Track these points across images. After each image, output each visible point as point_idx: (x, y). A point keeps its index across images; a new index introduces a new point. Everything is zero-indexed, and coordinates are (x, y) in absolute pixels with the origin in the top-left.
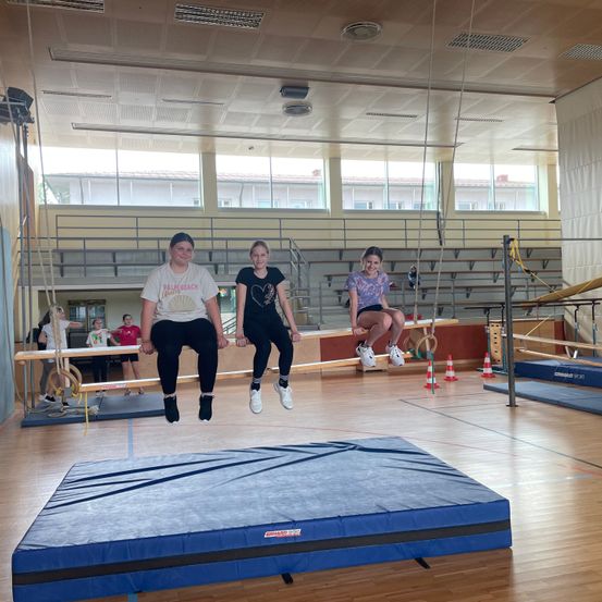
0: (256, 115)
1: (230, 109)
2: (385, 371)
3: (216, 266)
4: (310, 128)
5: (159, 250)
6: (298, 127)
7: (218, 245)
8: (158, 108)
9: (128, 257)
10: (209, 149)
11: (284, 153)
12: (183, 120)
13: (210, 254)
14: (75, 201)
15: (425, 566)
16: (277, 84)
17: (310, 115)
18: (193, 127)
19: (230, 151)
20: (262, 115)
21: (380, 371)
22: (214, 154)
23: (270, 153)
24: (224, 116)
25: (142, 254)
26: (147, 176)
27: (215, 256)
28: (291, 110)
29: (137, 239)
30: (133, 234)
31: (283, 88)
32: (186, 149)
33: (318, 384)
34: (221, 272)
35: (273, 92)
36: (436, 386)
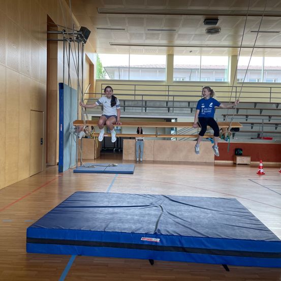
0: (192, 35)
1: (179, 33)
2: (249, 165)
3: (169, 108)
4: (220, 40)
5: (142, 100)
6: (214, 40)
7: (171, 99)
8: (146, 34)
9: (130, 103)
10: (170, 53)
11: (208, 54)
12: (158, 39)
13: (167, 102)
14: (116, 78)
15: (227, 269)
16: (202, 18)
17: (220, 34)
18: (164, 42)
19: (181, 53)
20: (196, 35)
21: (246, 164)
22: (173, 55)
23: (201, 53)
24: (176, 36)
25: (136, 102)
26: (147, 67)
27: (169, 104)
28: (210, 31)
29: (135, 95)
30: (133, 92)
31: (205, 20)
32: (160, 53)
33: (212, 168)
34: (171, 111)
35: (200, 23)
36: (263, 174)
